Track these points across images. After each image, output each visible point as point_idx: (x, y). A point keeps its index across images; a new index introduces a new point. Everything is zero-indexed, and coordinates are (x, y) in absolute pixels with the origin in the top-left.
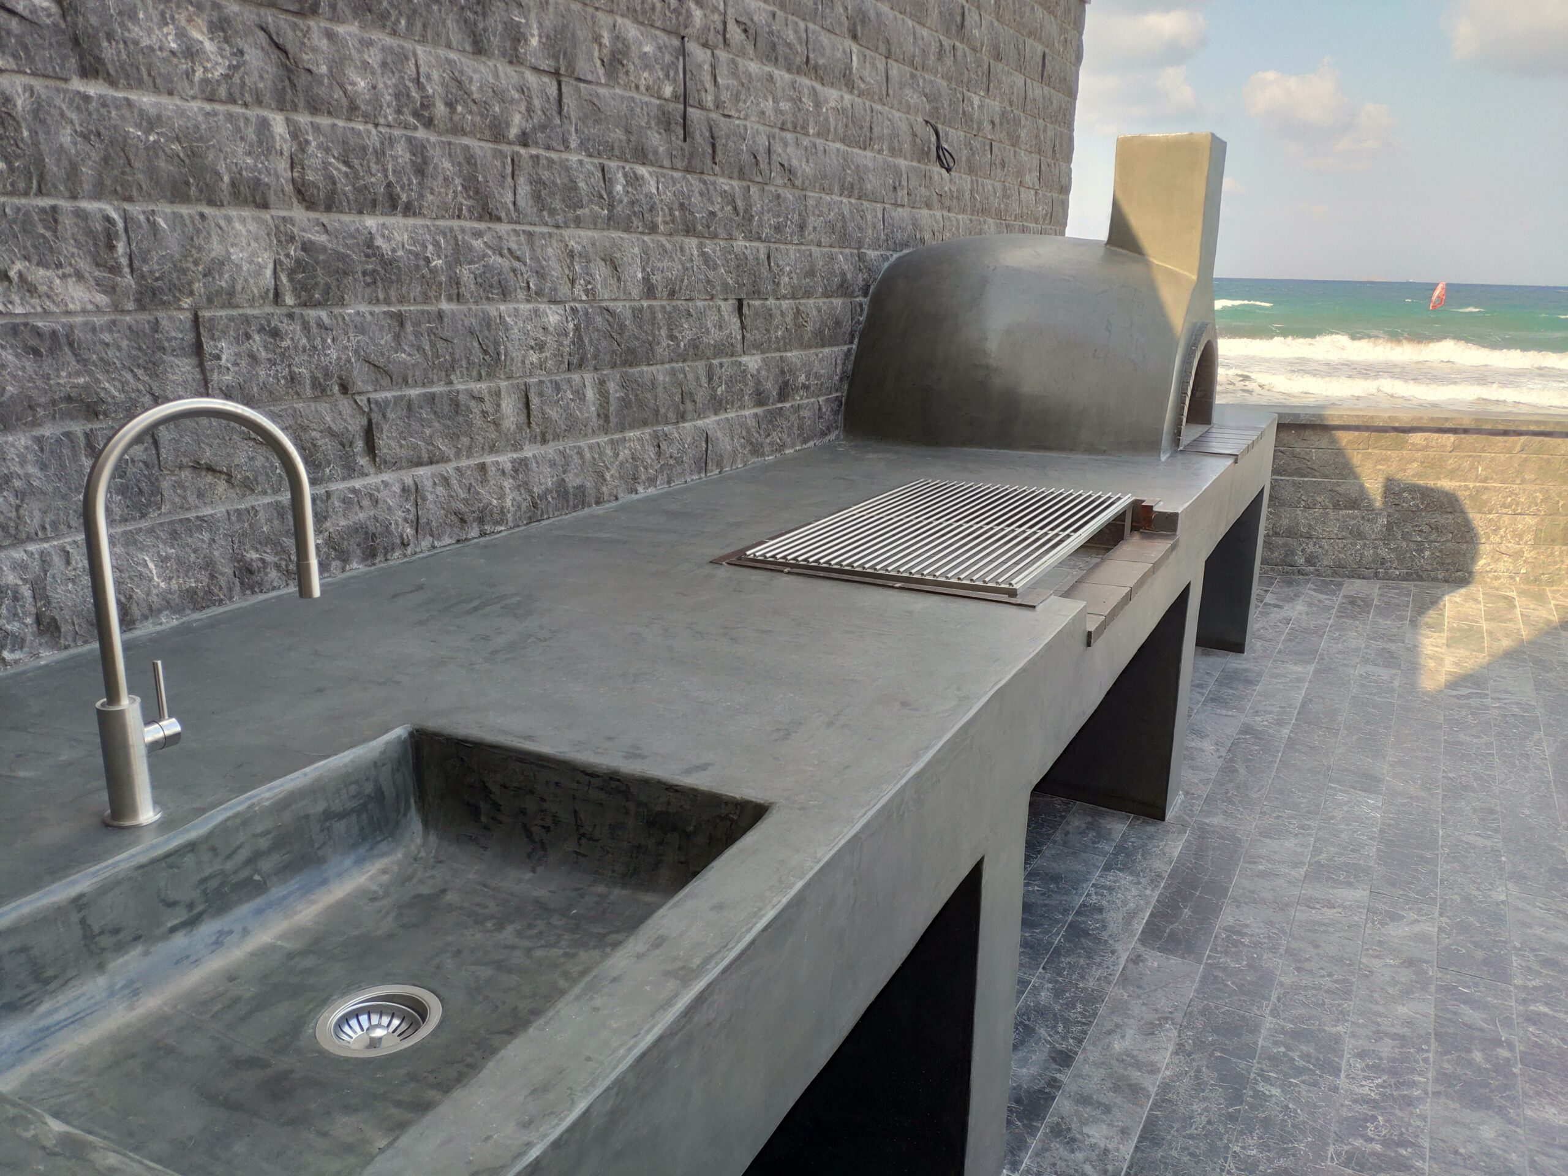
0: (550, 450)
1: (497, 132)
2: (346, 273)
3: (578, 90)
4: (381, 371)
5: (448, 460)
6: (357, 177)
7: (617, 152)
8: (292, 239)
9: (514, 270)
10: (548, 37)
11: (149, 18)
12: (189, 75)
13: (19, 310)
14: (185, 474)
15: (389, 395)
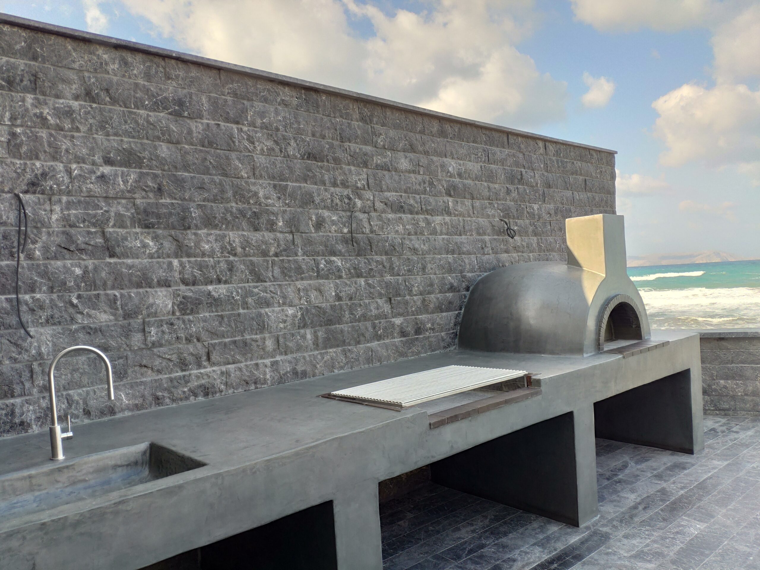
0: (289, 357)
1: (265, 254)
2: (199, 304)
3: (302, 236)
4: (213, 334)
5: (241, 362)
6: (205, 274)
7: (321, 253)
8: (179, 295)
9: (272, 297)
10: (287, 221)
11: (131, 239)
12: (144, 253)
13: (86, 322)
14: (137, 368)
15: (216, 341)
